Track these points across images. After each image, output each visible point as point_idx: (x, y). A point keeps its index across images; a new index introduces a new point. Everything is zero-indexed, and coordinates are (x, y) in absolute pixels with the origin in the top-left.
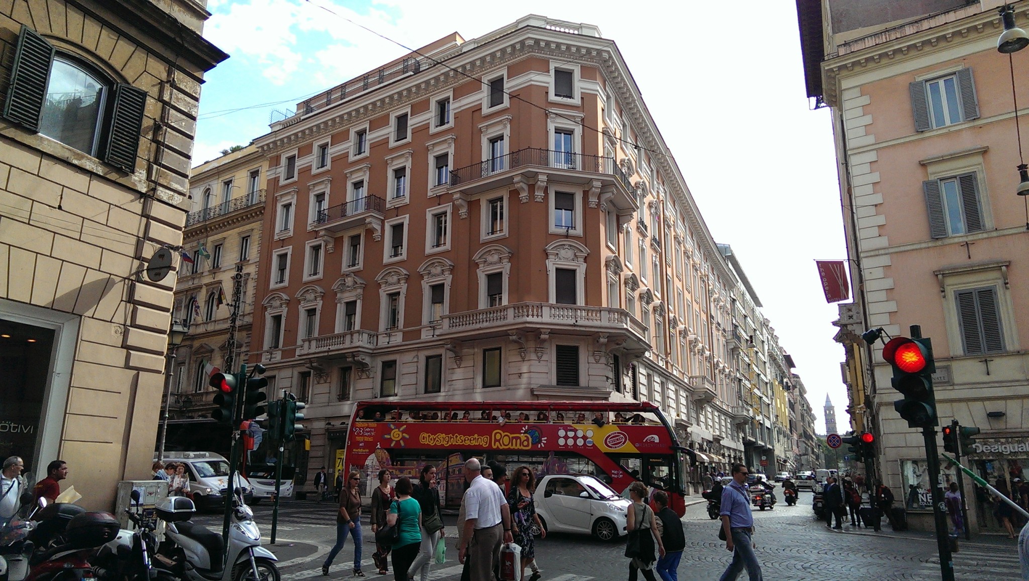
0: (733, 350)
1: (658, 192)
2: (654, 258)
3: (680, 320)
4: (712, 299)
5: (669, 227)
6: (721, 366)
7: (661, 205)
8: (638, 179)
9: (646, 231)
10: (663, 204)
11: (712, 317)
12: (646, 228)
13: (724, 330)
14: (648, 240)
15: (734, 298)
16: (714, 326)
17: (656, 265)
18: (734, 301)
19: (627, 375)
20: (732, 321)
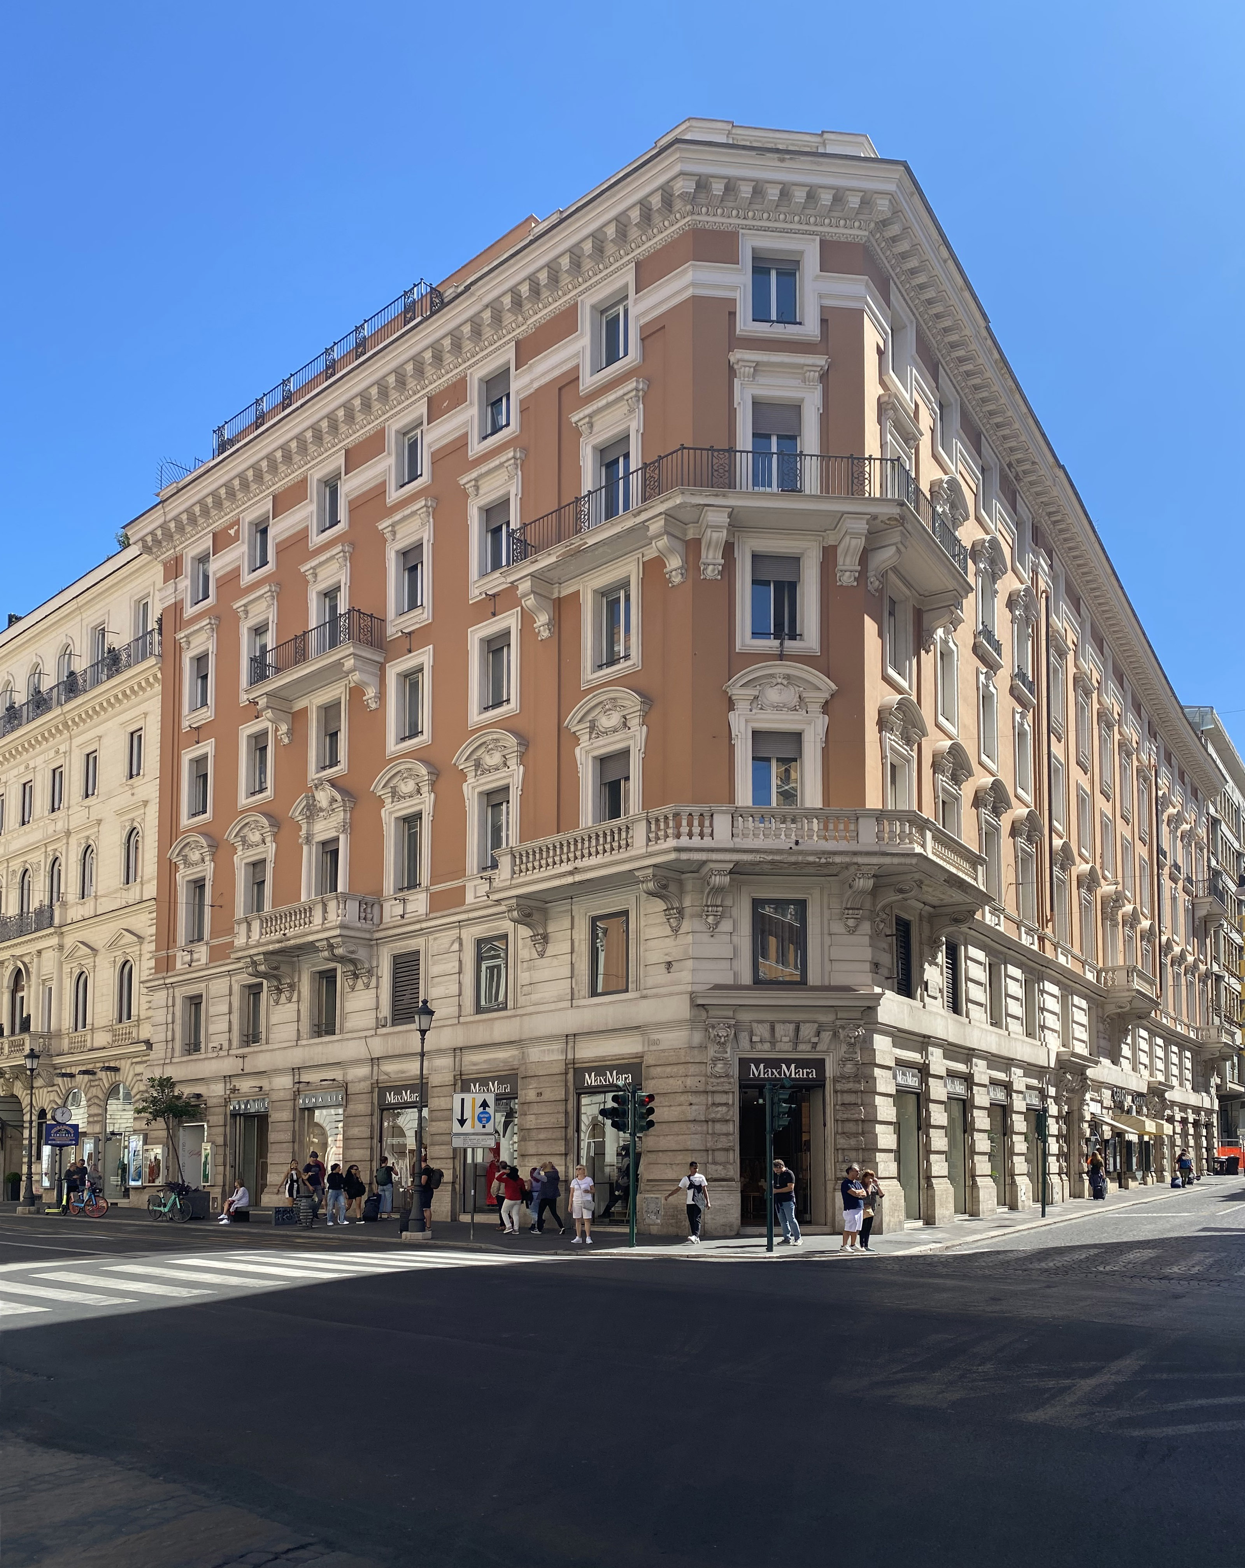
0: (1206, 921)
1: (1035, 572)
2: (1018, 716)
3: (1080, 855)
4: (1165, 817)
5: (1062, 654)
6: (1177, 949)
7: (1043, 601)
8: (980, 535)
9: (999, 655)
10: (1047, 598)
11: (1161, 851)
12: (998, 647)
13: (1189, 880)
14: (1003, 679)
15: (1218, 816)
16: (1166, 871)
17: (1022, 735)
18: (1214, 823)
19: (933, 963)
20: (1209, 859)
